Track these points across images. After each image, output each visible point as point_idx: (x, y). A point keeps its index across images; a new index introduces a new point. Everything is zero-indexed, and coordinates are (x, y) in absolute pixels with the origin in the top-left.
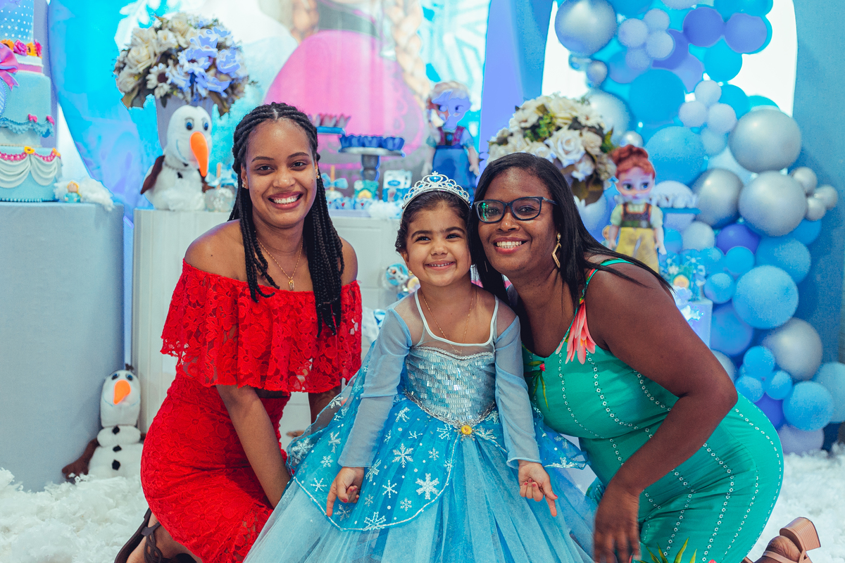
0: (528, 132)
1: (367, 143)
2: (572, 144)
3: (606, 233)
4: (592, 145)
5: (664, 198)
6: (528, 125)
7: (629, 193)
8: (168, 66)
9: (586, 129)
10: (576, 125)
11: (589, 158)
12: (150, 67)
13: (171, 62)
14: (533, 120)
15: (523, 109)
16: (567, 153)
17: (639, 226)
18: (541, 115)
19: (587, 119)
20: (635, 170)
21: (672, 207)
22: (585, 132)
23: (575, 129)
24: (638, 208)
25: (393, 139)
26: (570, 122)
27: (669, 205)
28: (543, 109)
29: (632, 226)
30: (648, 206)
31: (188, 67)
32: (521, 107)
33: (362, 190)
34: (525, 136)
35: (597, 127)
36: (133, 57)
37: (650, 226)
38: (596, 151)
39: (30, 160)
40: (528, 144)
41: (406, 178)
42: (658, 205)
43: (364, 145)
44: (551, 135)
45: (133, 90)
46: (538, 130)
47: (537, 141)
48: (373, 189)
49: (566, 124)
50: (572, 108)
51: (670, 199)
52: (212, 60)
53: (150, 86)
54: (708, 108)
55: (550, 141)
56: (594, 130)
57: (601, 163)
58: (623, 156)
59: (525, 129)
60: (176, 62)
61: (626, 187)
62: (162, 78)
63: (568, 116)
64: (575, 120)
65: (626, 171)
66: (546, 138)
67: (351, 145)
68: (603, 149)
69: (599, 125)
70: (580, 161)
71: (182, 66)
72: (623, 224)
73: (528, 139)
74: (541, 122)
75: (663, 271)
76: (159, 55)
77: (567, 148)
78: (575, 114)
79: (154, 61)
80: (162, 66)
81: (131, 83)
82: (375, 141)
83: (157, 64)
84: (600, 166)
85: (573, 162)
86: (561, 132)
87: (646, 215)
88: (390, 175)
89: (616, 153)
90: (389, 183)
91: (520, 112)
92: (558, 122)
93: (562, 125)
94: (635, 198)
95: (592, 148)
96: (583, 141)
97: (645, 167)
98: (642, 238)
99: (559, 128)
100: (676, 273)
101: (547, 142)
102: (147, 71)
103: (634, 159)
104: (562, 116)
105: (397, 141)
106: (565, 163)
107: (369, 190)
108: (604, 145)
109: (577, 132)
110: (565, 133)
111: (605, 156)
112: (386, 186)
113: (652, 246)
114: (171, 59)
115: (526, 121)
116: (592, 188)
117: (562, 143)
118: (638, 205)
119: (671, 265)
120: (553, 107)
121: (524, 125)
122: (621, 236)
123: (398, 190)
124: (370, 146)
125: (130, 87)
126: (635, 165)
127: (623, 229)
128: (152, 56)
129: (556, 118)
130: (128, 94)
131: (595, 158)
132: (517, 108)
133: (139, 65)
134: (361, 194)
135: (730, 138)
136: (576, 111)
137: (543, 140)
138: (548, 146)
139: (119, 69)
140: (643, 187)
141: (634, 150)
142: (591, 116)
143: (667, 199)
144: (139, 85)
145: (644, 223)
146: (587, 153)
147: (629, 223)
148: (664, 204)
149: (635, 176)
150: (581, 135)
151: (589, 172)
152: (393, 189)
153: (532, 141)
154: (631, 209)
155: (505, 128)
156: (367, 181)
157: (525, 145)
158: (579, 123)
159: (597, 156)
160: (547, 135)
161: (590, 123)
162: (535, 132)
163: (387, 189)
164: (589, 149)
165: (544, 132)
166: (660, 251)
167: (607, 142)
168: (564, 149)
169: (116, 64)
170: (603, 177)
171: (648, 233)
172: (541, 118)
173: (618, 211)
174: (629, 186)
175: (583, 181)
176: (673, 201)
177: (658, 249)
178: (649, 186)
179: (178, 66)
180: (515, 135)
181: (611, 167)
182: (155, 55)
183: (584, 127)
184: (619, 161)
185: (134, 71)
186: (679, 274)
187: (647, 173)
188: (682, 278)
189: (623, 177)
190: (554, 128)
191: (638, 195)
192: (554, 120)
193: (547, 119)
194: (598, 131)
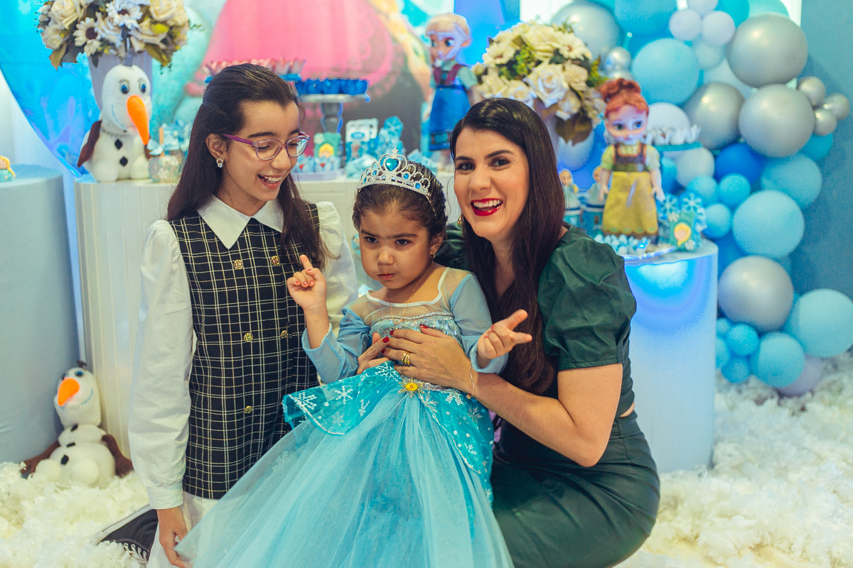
0: (504, 69)
1: (325, 90)
2: (554, 80)
3: (597, 175)
4: (577, 80)
5: (659, 132)
6: (504, 61)
7: (620, 134)
8: (96, 20)
9: (569, 62)
10: (558, 58)
11: (574, 94)
12: (76, 22)
13: (98, 15)
14: (509, 54)
15: (498, 42)
16: (550, 91)
17: (634, 170)
18: (518, 48)
19: (570, 49)
20: (626, 109)
21: (670, 144)
22: (569, 66)
23: (557, 63)
24: (632, 150)
25: (355, 81)
26: (551, 55)
27: (667, 141)
28: (520, 42)
29: (625, 171)
30: (643, 146)
31: (119, 20)
32: (495, 39)
33: (323, 144)
34: (500, 75)
35: (582, 58)
36: (57, 11)
37: (646, 169)
38: (581, 86)
40: (505, 84)
41: (371, 126)
42: (653, 144)
43: (322, 92)
44: (530, 72)
45: (61, 47)
46: (515, 66)
47: (515, 79)
48: (336, 143)
49: (546, 57)
50: (553, 39)
51: (668, 136)
52: (144, 9)
53: (78, 43)
54: (702, 18)
55: (530, 78)
56: (578, 62)
57: (587, 99)
58: (612, 92)
59: (500, 66)
60: (105, 15)
61: (616, 127)
62: (91, 34)
63: (549, 48)
64: (557, 52)
65: (616, 110)
66: (524, 76)
67: (308, 93)
68: (589, 83)
69: (584, 56)
70: (564, 99)
71: (112, 20)
72: (615, 168)
73: (504, 78)
74: (518, 58)
75: (663, 218)
76: (85, 7)
77: (548, 85)
78: (556, 45)
79: (80, 14)
80: (89, 21)
81: (58, 40)
82: (335, 88)
83: (83, 19)
84: (587, 103)
85: (555, 101)
86: (540, 67)
87: (641, 157)
88: (353, 126)
89: (604, 88)
90: (352, 136)
91: (495, 45)
92: (538, 56)
93: (541, 59)
94: (628, 139)
95: (576, 83)
96: (566, 77)
97: (637, 104)
98: (637, 183)
99: (539, 63)
100: (676, 220)
101: (525, 80)
102: (74, 26)
103: (624, 94)
104: (541, 47)
105: (359, 85)
106: (548, 103)
107: (331, 144)
108: (591, 79)
109: (560, 67)
110: (545, 69)
111: (592, 90)
112: (349, 139)
113: (648, 192)
114: (99, 11)
115: (501, 56)
116: (579, 128)
117: (542, 81)
118: (631, 146)
119: (671, 211)
120: (530, 37)
121: (499, 61)
122: (613, 182)
123: (363, 143)
124: (330, 93)
125: (57, 45)
126: (626, 103)
127: (615, 173)
128: (78, 8)
129: (535, 51)
130: (57, 51)
131: (581, 94)
132: (491, 41)
133: (65, 20)
134: (322, 148)
135: (728, 50)
136: (558, 42)
137: (522, 78)
138: (527, 84)
139: (45, 24)
140: (635, 127)
141: (625, 83)
142: (573, 46)
143: (664, 136)
144: (67, 41)
145: (640, 166)
146: (572, 89)
147: (621, 167)
148: (660, 141)
149: (626, 114)
150: (564, 69)
151: (575, 111)
152: (356, 143)
153: (509, 79)
154: (623, 151)
155: (478, 63)
156: (328, 134)
157: (501, 84)
158: (562, 56)
159: (582, 92)
160: (526, 71)
161: (573, 55)
162: (511, 69)
163: (351, 143)
164: (573, 85)
165: (522, 69)
166: (658, 197)
167: (593, 75)
168: (544, 87)
169: (40, 18)
170: (590, 115)
171: (643, 177)
172: (517, 53)
173: (609, 153)
174: (620, 127)
175: (568, 120)
176: (670, 138)
177: (655, 195)
178: (642, 124)
179: (107, 19)
180: (490, 71)
181: (599, 103)
182: (81, 7)
183: (567, 60)
184: (608, 97)
185: (57, 27)
186: (680, 221)
187: (639, 111)
188: (683, 226)
189: (613, 116)
190: (533, 64)
191: (631, 136)
192: (533, 52)
193: (524, 53)
194: (583, 63)
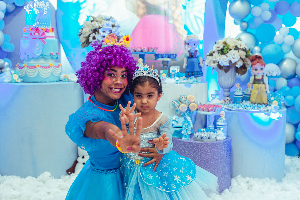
0: (220, 51)
1: (164, 57)
2: (235, 55)
3: (248, 85)
4: (243, 55)
5: (268, 72)
6: (220, 49)
7: (256, 72)
8: (96, 34)
9: (240, 50)
10: (237, 48)
11: (241, 60)
12: (90, 35)
13: (97, 32)
14: (221, 47)
15: (218, 43)
16: (234, 58)
17: (260, 83)
18: (224, 45)
19: (241, 46)
20: (258, 64)
21: (272, 76)
22: (240, 51)
23: (236, 50)
24: (259, 77)
25: (173, 55)
26: (234, 47)
27: (271, 75)
28: (225, 43)
29: (257, 84)
30: (263, 76)
31: (102, 34)
32: (217, 42)
33: (163, 73)
34: (219, 53)
35: (244, 49)
36: (84, 31)
37: (264, 83)
38: (244, 57)
39: (52, 68)
40: (220, 56)
41: (178, 68)
42: (266, 76)
43: (163, 58)
44: (228, 52)
45: (85, 42)
46: (223, 51)
47: (223, 54)
48: (167, 73)
49: (233, 48)
50: (235, 42)
51: (271, 73)
52: (110, 31)
53: (90, 41)
54: (284, 37)
55: (228, 55)
56: (243, 50)
57: (246, 61)
58: (254, 59)
59: (219, 50)
60: (98, 32)
61: (255, 70)
62: (94, 38)
63: (234, 45)
64: (236, 46)
65: (255, 64)
66: (226, 54)
67: (158, 58)
68: (246, 56)
69: (245, 48)
70: (238, 61)
71: (100, 34)
72: (254, 83)
73: (220, 54)
74: (224, 48)
75: (269, 99)
76: (93, 30)
77: (234, 57)
78: (236, 44)
79: (91, 32)
80: (94, 34)
81: (84, 40)
82: (167, 56)
83: (92, 34)
84: (246, 62)
85: (236, 62)
86: (231, 51)
87: (262, 80)
88: (172, 68)
89: (251, 58)
90: (172, 71)
91: (217, 44)
92: (230, 47)
93: (231, 48)
94: (258, 74)
95: (242, 56)
96: (239, 54)
97: (262, 63)
98: (261, 88)
99: (231, 50)
100: (273, 100)
101: (226, 55)
102: (89, 36)
103: (257, 60)
104: (231, 45)
105: (174, 55)
106: (233, 62)
107: (165, 73)
108: (247, 55)
109: (237, 51)
110: (233, 52)
111: (247, 59)
112: (171, 72)
113: (265, 90)
114: (97, 31)
115: (219, 48)
116: (243, 70)
117: (232, 55)
118: (259, 76)
119: (272, 97)
120: (228, 42)
121: (218, 49)
122: (254, 87)
123: (175, 73)
124: (165, 58)
125: (83, 41)
126: (258, 62)
127: (254, 85)
128: (90, 30)
129: (229, 46)
130: (83, 43)
132: (216, 43)
133: (86, 34)
134: (163, 75)
135: (292, 47)
136: (237, 43)
137: (225, 54)
138: (227, 56)
139: (80, 35)
140: (261, 70)
141: (258, 57)
142: (242, 45)
143: (270, 73)
144: (87, 40)
145: (262, 82)
146: (241, 58)
147: (256, 82)
148: (269, 75)
149: (258, 66)
150: (238, 52)
151: (242, 65)
152: (173, 73)
153: (221, 55)
154: (257, 78)
155: (212, 50)
156: (165, 70)
157: (219, 56)
158: (238, 48)
159: (244, 59)
160: (226, 52)
161: (242, 47)
162: (222, 52)
163: (171, 73)
164: (241, 57)
165: (225, 52)
166: (267, 92)
167: (248, 54)
168: (232, 57)
169: (79, 33)
170: (246, 66)
171: (263, 86)
172: (224, 46)
173: (252, 78)
174: (256, 70)
175: (240, 68)
176: (272, 74)
177: (267, 91)
178: (263, 69)
179: (99, 34)
180: (215, 52)
181: (249, 63)
182: (91, 30)
183: (239, 49)
184: (252, 61)
185: (85, 36)
186: (275, 100)
187: (262, 65)
188: (275, 102)
189: (254, 66)
190: (229, 50)
191: (259, 73)
192: (229, 47)
193: (226, 47)
194: (244, 50)
